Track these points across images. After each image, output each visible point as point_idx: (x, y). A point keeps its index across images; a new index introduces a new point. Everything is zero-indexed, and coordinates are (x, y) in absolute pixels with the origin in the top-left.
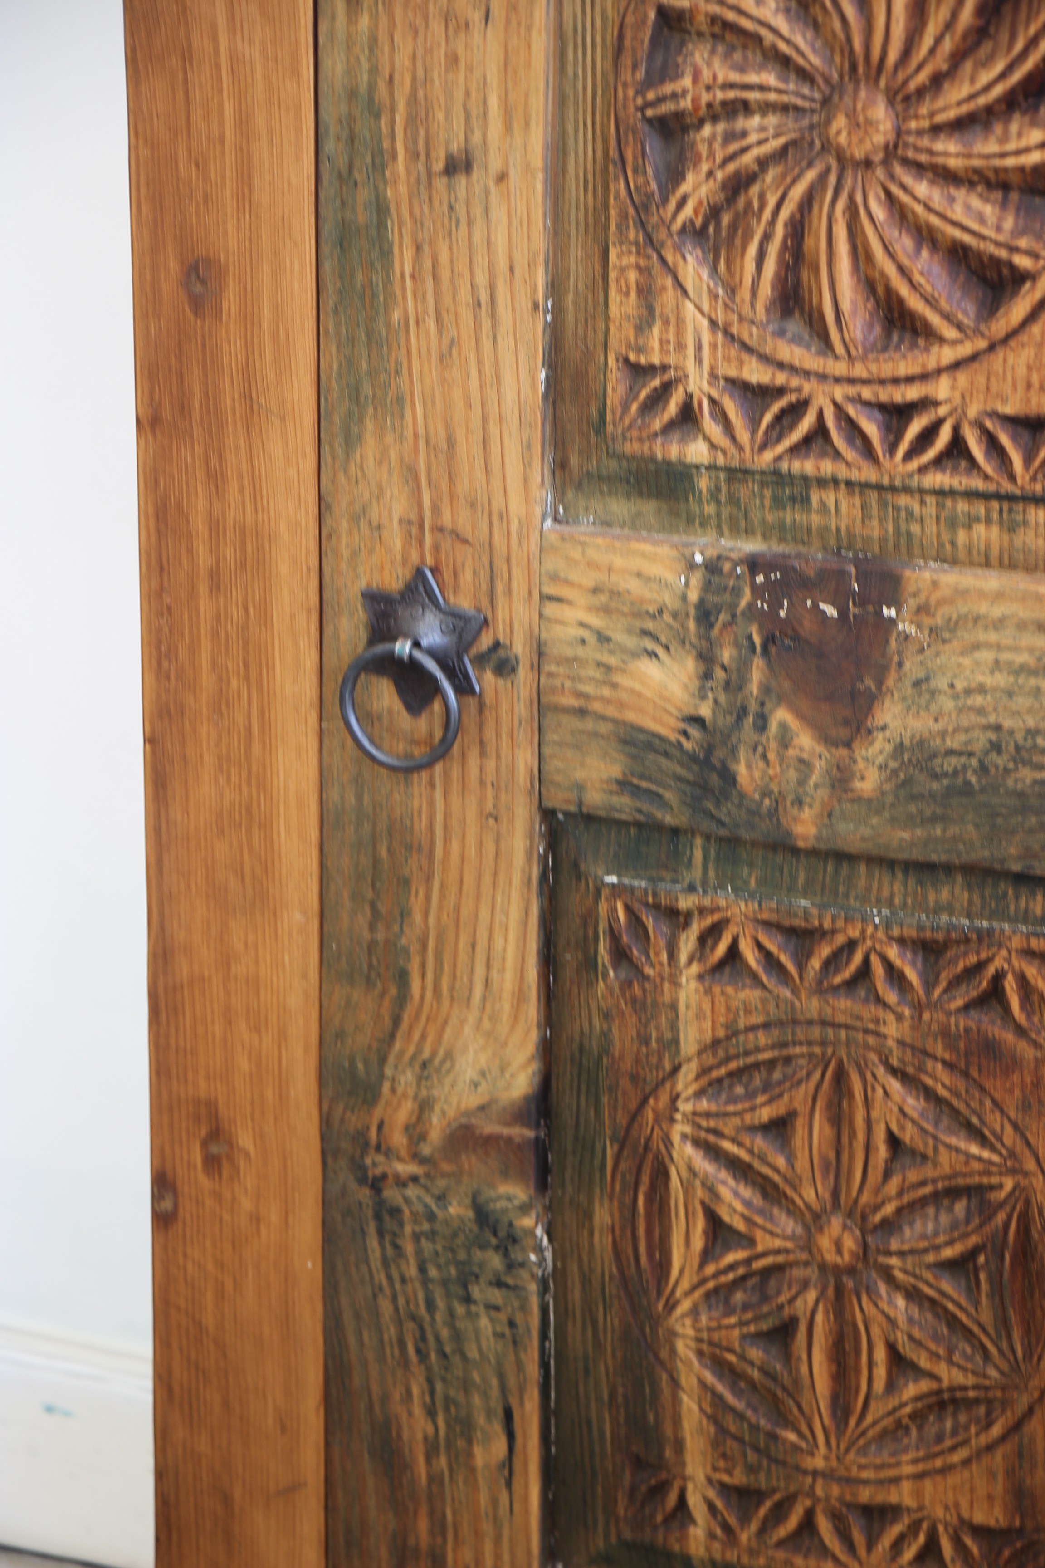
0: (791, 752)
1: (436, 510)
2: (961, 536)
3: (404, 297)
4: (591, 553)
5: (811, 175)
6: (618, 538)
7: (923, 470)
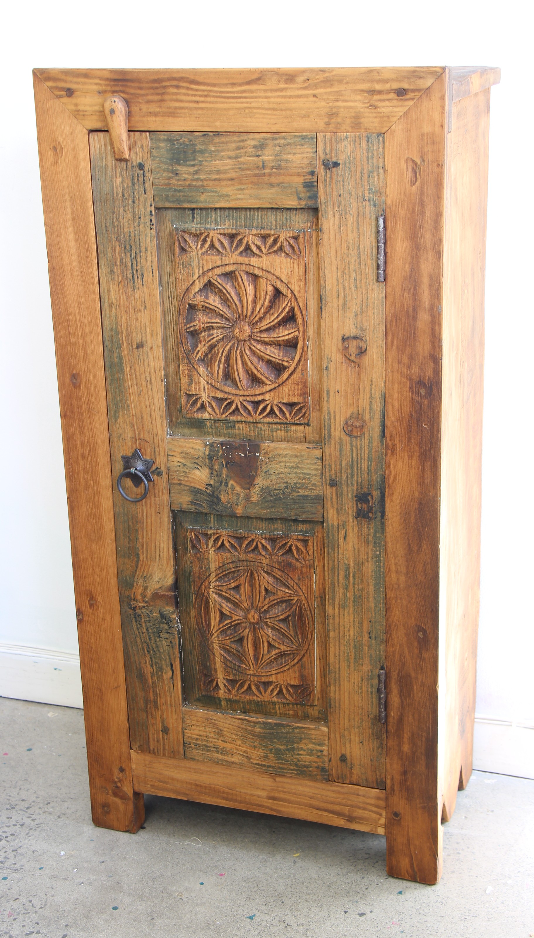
0: (234, 492)
1: (139, 434)
2: (275, 434)
3: (128, 380)
4: (180, 443)
5: (230, 344)
6: (186, 439)
7: (263, 417)
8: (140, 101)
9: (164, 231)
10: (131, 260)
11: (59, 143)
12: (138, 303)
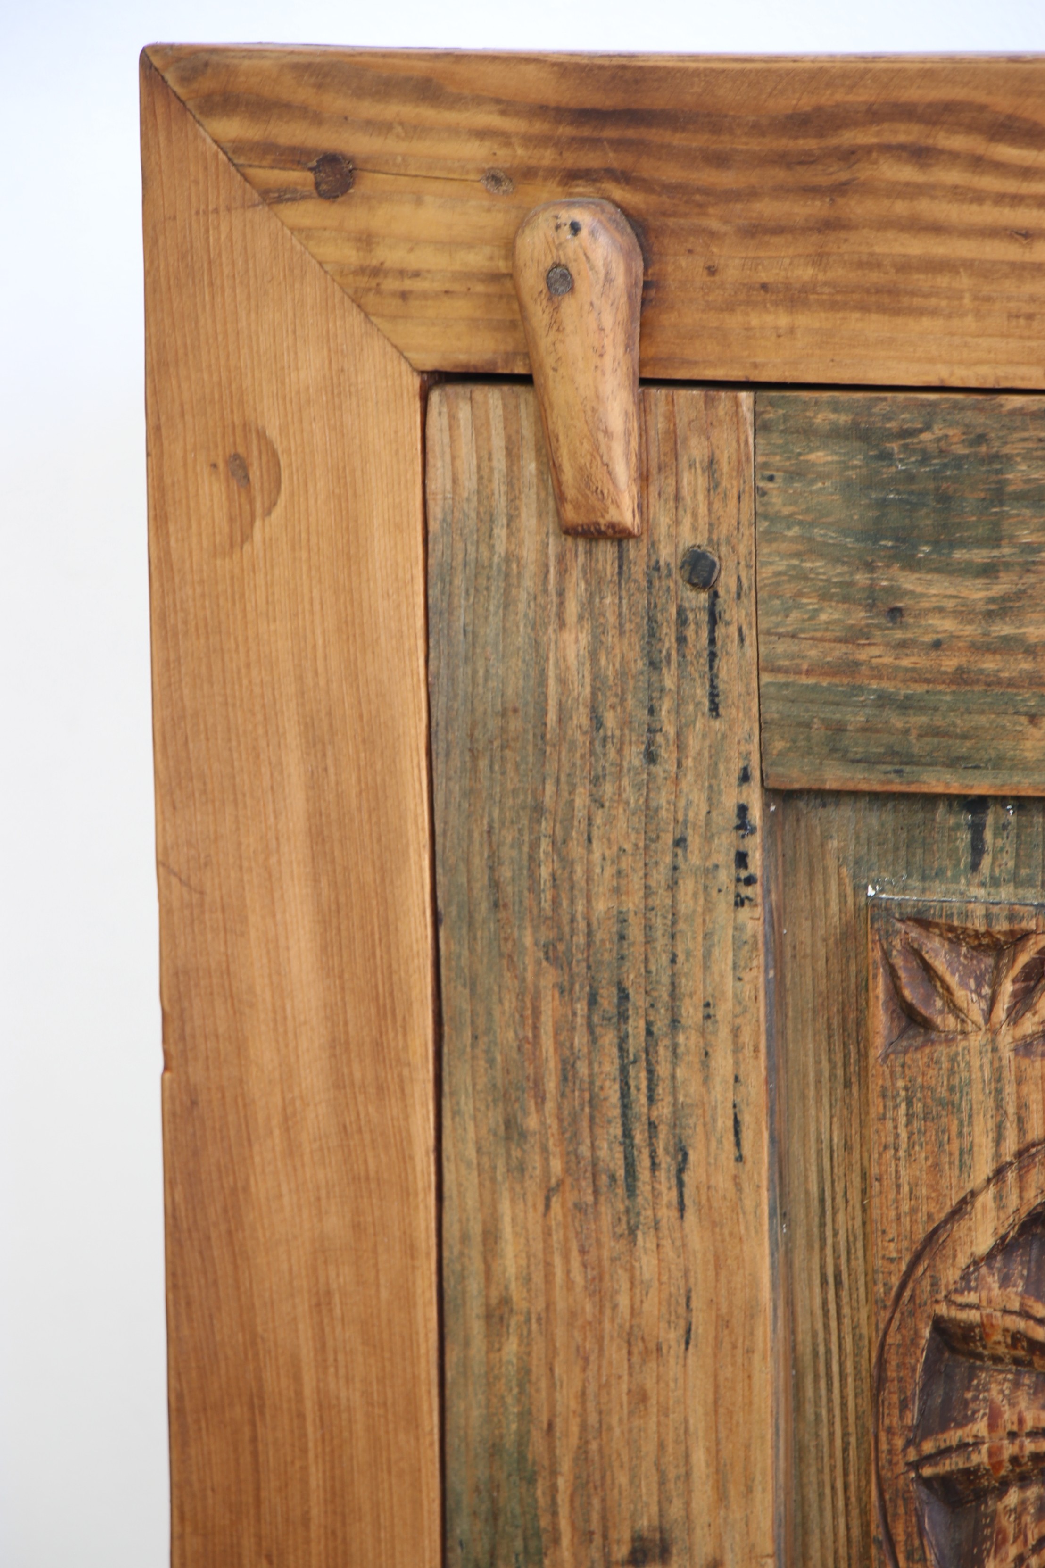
8: (714, 224)
9: (813, 917)
10: (624, 1070)
11: (261, 435)
12: (651, 1306)
